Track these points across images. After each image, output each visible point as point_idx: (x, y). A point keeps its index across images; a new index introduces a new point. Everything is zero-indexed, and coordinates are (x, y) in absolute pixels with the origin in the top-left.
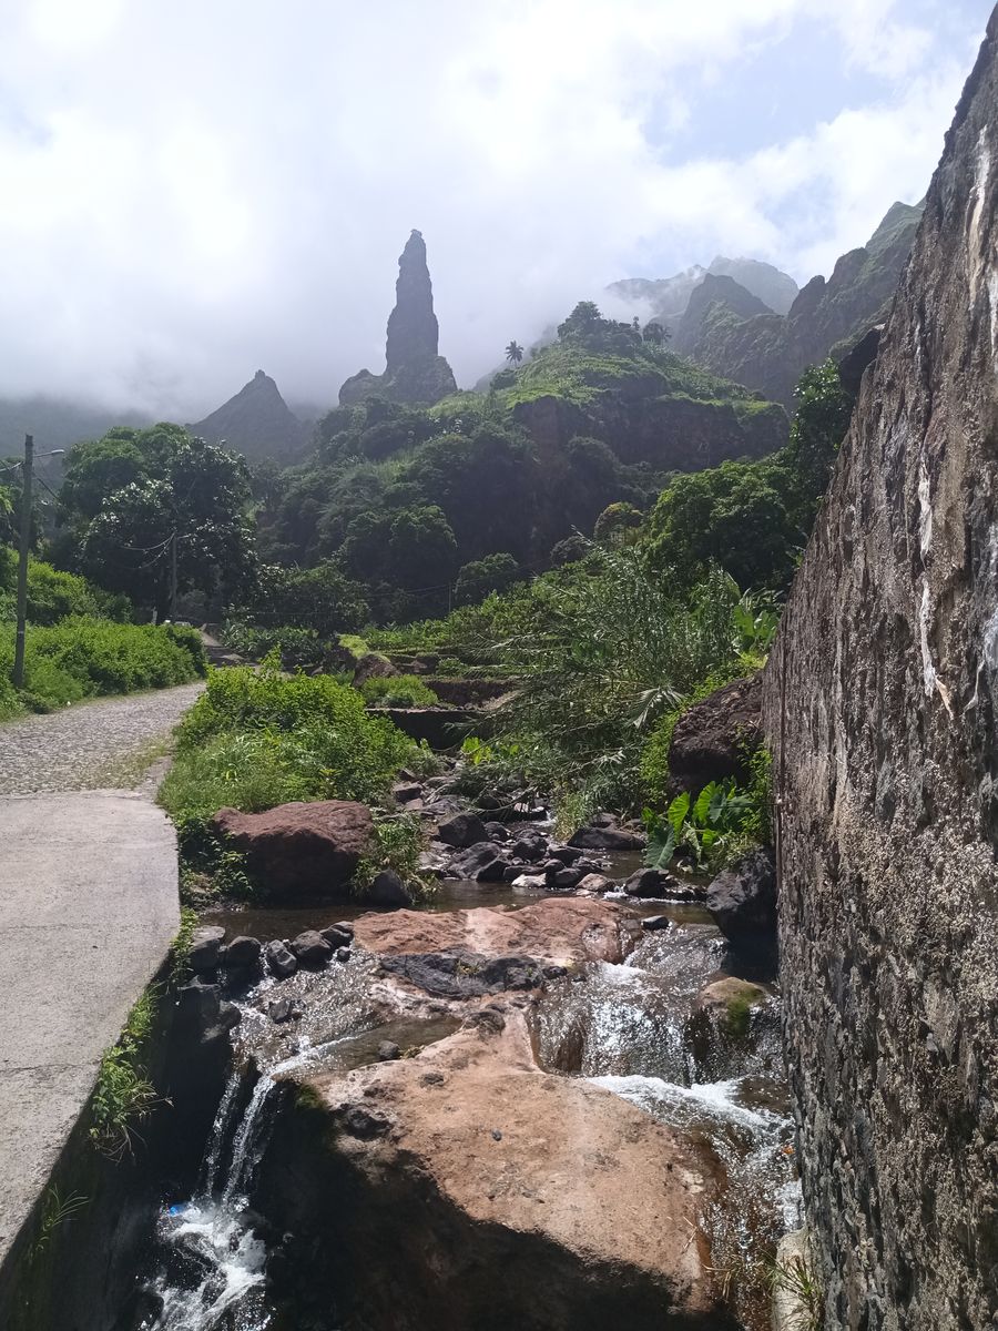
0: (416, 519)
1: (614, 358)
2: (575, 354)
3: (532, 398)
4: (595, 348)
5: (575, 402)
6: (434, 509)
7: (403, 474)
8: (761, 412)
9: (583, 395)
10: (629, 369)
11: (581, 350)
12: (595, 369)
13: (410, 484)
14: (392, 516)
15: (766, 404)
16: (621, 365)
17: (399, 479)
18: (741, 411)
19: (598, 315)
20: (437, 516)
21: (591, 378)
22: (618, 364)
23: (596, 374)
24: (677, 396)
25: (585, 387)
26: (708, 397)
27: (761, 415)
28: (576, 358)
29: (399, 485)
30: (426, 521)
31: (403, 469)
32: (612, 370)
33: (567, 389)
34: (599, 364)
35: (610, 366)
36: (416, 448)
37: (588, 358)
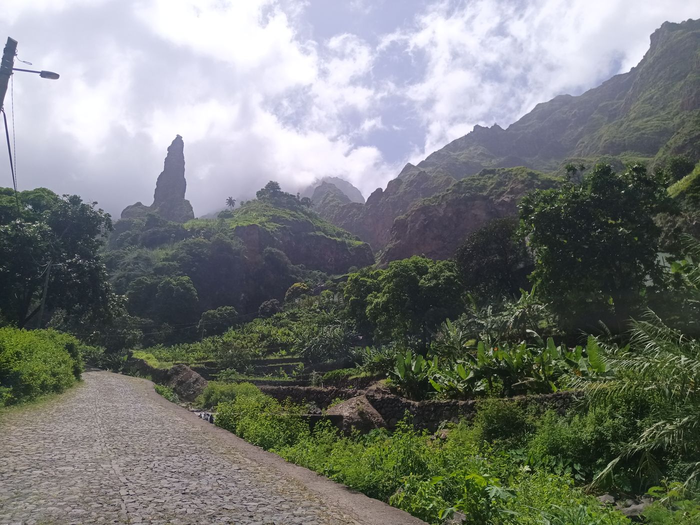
0: (174, 283)
1: (288, 211)
2: (267, 206)
3: (245, 225)
4: (277, 205)
5: (268, 230)
6: (186, 278)
7: (167, 257)
8: (359, 246)
9: (271, 227)
10: (295, 217)
11: (270, 205)
12: (278, 215)
13: (172, 263)
14: (158, 280)
15: (361, 243)
16: (291, 215)
17: (164, 260)
18: (350, 245)
19: (279, 189)
20: (188, 282)
21: (275, 219)
22: (290, 214)
23: (279, 217)
24: (318, 233)
25: (272, 223)
26: (333, 236)
27: (359, 247)
28: (267, 208)
29: (165, 263)
30: (182, 284)
31: (167, 254)
32: (287, 217)
33: (263, 222)
34: (280, 213)
35: (286, 214)
36: (176, 244)
37: (273, 209)
